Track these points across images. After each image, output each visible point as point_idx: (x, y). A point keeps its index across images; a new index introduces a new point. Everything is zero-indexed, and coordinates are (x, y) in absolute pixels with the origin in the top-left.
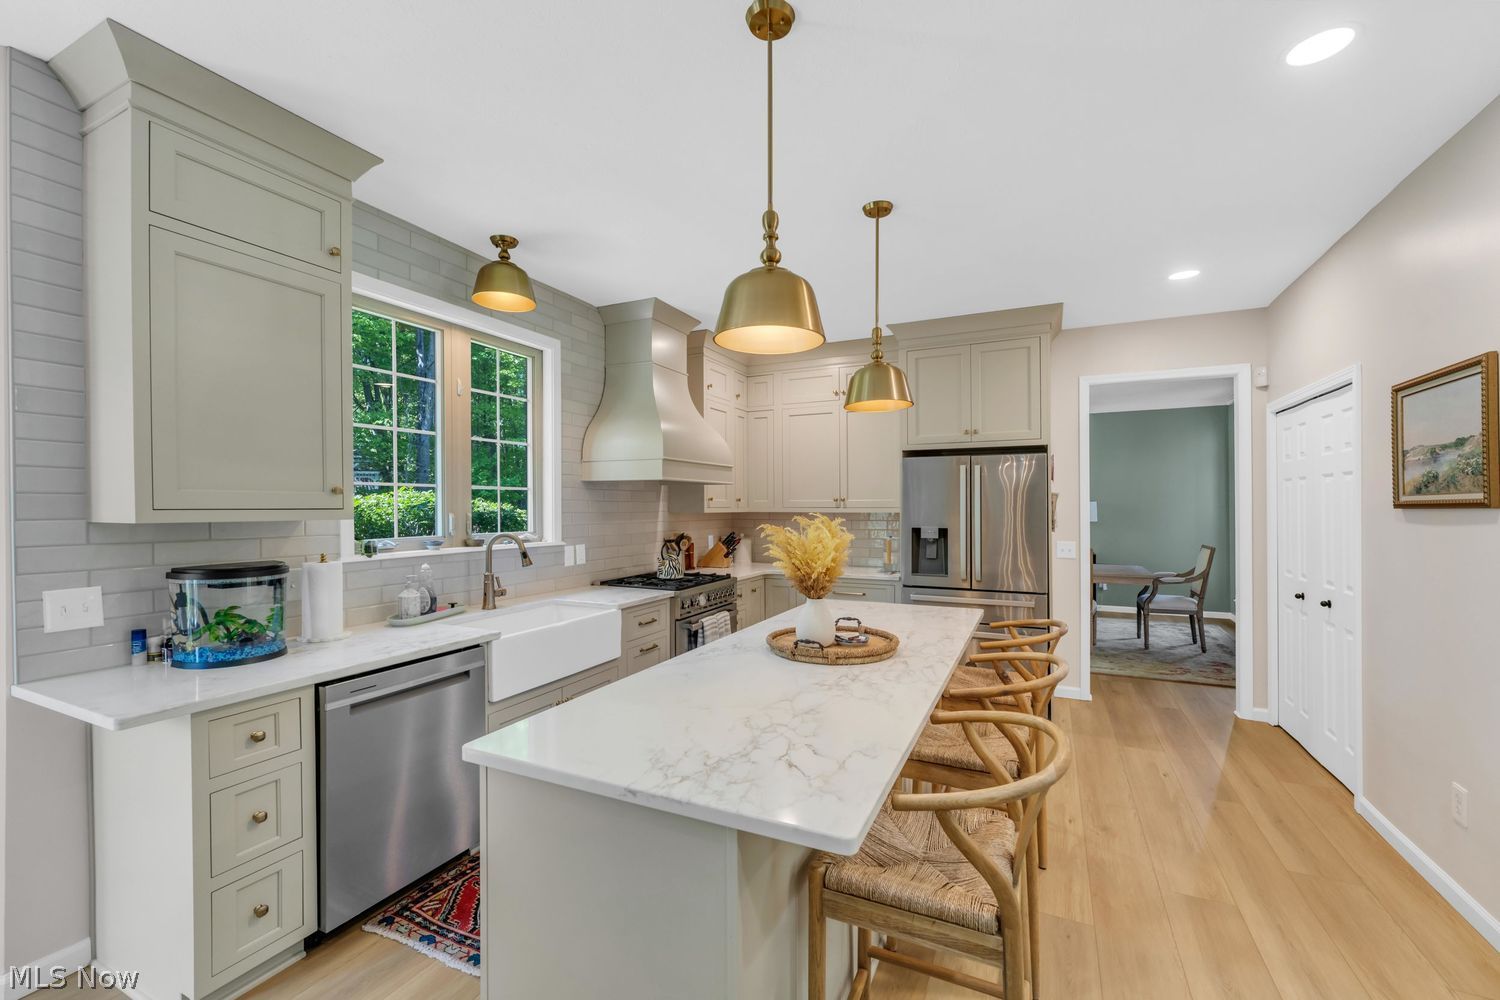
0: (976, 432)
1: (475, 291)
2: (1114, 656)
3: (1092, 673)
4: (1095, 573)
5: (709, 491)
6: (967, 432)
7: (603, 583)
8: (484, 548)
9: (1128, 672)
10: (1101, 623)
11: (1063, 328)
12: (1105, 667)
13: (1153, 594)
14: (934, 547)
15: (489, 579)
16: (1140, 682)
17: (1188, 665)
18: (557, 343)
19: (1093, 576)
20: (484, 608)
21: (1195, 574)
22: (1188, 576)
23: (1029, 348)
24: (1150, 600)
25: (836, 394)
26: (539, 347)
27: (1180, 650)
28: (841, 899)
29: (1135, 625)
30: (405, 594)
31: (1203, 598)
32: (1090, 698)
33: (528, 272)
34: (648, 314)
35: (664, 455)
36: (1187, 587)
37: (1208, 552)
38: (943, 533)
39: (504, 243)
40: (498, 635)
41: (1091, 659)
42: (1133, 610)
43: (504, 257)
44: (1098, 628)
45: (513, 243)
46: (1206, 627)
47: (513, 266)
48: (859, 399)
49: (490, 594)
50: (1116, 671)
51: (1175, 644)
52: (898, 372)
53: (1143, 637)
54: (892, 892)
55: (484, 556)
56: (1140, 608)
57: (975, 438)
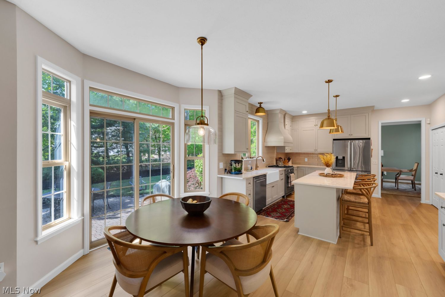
0: (352, 135)
1: (255, 113)
2: (388, 190)
3: (381, 193)
4: (382, 169)
5: (286, 148)
6: (350, 135)
7: (269, 167)
8: (256, 159)
9: (392, 193)
10: (384, 184)
11: (374, 109)
12: (385, 192)
13: (400, 175)
14: (341, 161)
15: (256, 164)
16: (395, 196)
17: (409, 193)
18: (262, 119)
19: (382, 170)
20: (256, 169)
21: (413, 170)
22: (411, 171)
23: (366, 116)
24: (399, 176)
25: (315, 125)
26: (259, 120)
27: (408, 190)
28: (345, 202)
29: (395, 184)
30: (248, 166)
31: (415, 176)
32: (381, 197)
33: (265, 108)
34: (278, 112)
35: (284, 141)
36: (411, 173)
37: (417, 164)
38: (344, 158)
39: (260, 103)
40: (267, 173)
41: (381, 190)
42: (394, 181)
43: (260, 106)
44: (383, 184)
45: (262, 103)
46: (416, 185)
47: (262, 107)
48: (333, 132)
49: (257, 167)
50: (388, 193)
51: (407, 189)
52: (341, 127)
53: (397, 187)
54: (353, 200)
55: (256, 160)
56: (396, 179)
57: (351, 136)
